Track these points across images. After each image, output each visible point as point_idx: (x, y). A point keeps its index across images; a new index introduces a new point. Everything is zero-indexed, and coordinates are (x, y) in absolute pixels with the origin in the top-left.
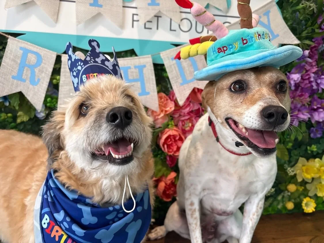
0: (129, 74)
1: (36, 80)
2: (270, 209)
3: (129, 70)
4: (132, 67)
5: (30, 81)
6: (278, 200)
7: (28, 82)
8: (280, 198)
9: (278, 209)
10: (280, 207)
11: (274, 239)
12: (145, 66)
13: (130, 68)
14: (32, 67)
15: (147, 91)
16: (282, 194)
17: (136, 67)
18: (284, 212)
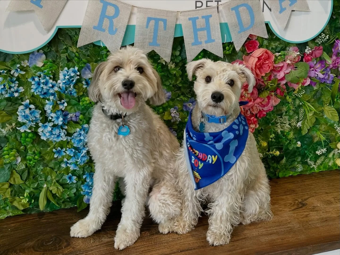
0: (197, 23)
1: (114, 29)
2: (322, 167)
3: (197, 20)
4: (200, 17)
5: (109, 31)
6: (329, 158)
7: (107, 31)
8: (331, 155)
9: (329, 166)
10: (330, 164)
11: (327, 193)
12: (211, 16)
13: (198, 18)
14: (111, 19)
15: (212, 38)
16: (333, 152)
17: (203, 17)
18: (335, 168)
